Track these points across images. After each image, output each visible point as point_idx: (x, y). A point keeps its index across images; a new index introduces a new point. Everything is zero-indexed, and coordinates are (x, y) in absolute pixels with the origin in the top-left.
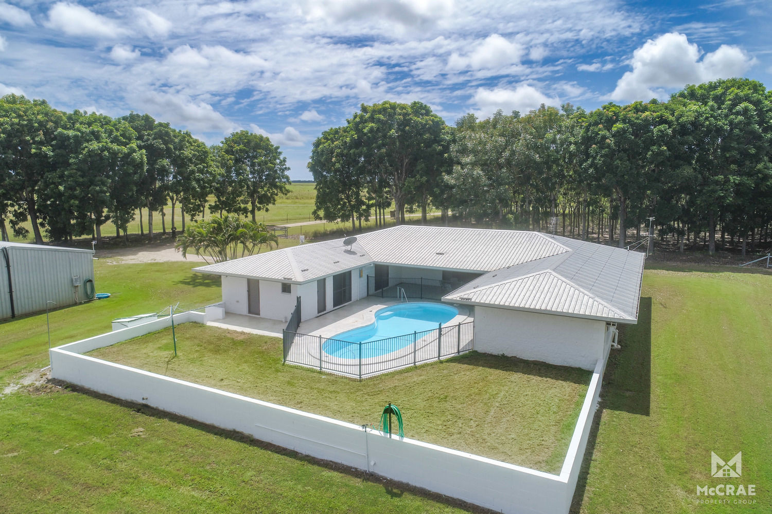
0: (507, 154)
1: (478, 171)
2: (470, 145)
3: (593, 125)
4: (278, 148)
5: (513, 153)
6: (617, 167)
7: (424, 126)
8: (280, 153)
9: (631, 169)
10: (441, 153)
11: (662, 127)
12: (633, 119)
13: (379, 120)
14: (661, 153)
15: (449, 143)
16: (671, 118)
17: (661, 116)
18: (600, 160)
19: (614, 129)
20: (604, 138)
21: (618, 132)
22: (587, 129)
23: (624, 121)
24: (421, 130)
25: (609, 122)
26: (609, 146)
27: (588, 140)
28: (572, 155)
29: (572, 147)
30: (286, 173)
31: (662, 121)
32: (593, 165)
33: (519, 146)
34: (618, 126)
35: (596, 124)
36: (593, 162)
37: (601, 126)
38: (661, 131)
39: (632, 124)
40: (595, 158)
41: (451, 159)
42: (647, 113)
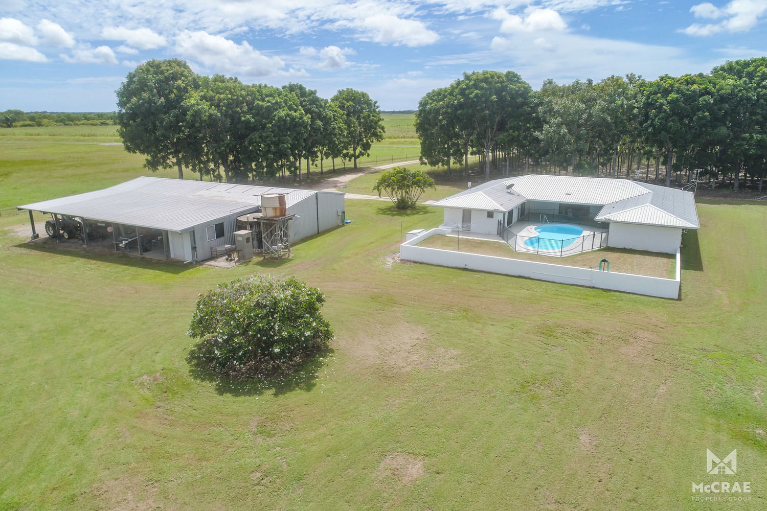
0: (585, 116)
1: (564, 130)
2: (556, 108)
3: (654, 94)
5: (590, 115)
6: (671, 127)
7: (517, 92)
9: (681, 128)
10: (530, 114)
11: (706, 97)
12: (684, 91)
13: (482, 88)
14: (705, 117)
15: (537, 105)
16: (713, 90)
17: (706, 88)
18: (657, 122)
19: (669, 98)
20: (662, 105)
21: (672, 100)
22: (648, 97)
23: (678, 91)
24: (515, 95)
25: (666, 92)
26: (665, 111)
27: (648, 105)
28: (635, 116)
29: (636, 111)
31: (707, 92)
32: (652, 125)
33: (595, 110)
34: (673, 96)
35: (655, 93)
36: (652, 123)
37: (659, 95)
38: (705, 101)
39: (683, 94)
40: (653, 120)
41: (537, 118)
42: (695, 86)
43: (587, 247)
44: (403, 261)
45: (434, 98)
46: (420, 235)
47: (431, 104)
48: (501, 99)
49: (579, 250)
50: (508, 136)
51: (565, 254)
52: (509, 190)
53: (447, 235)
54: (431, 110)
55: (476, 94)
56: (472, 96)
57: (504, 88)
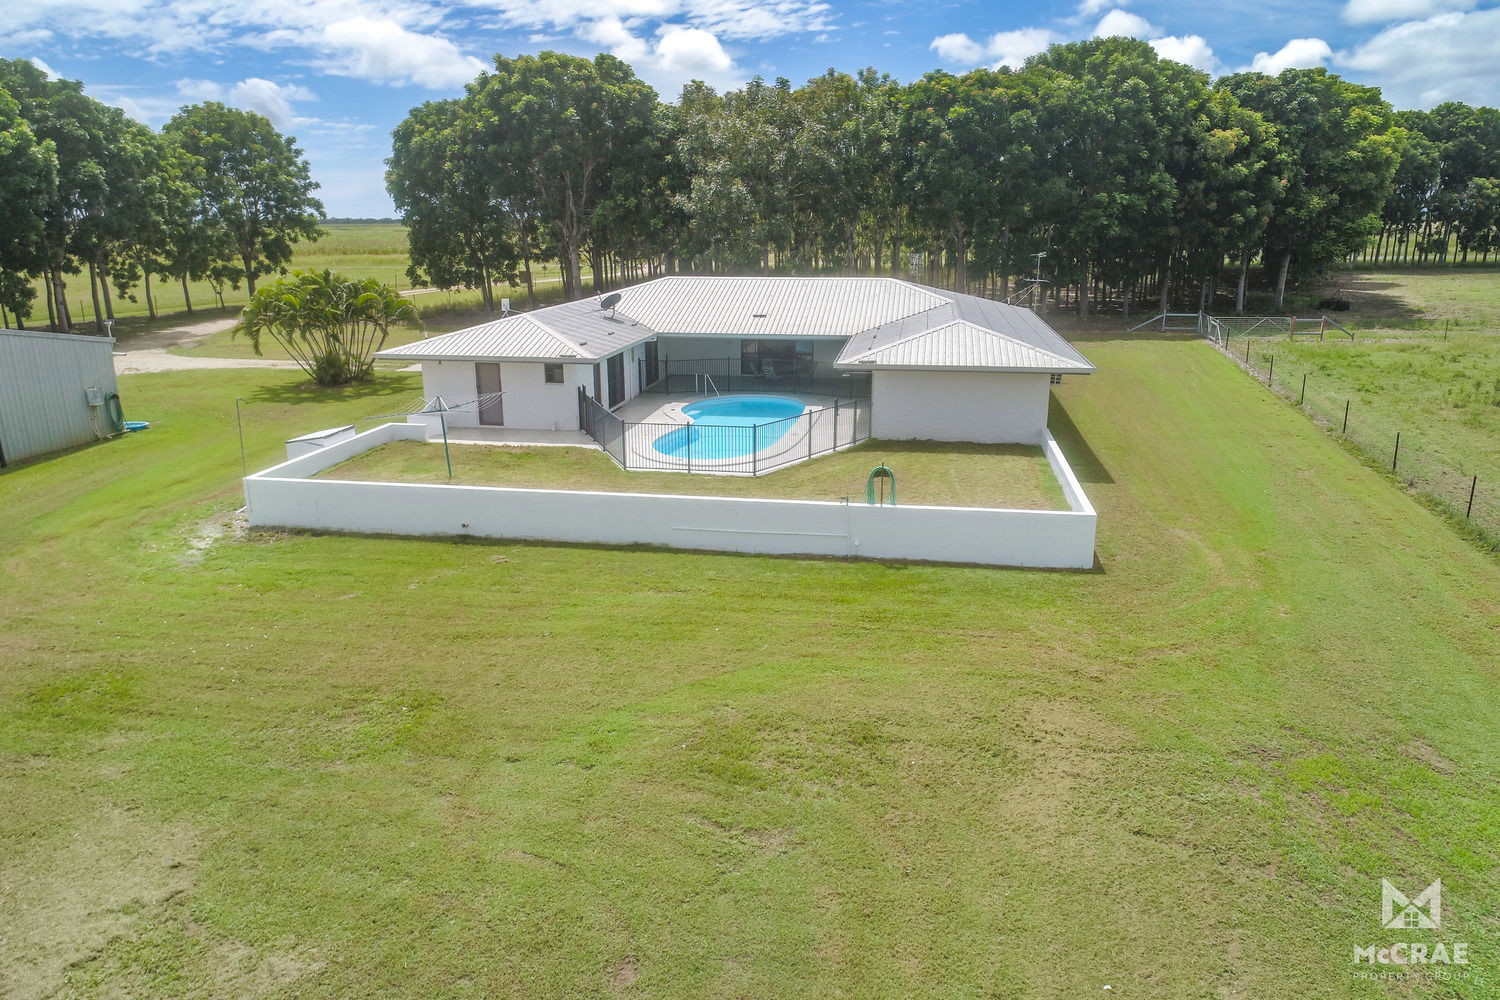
0: (781, 156)
1: (739, 187)
2: (717, 139)
3: (919, 108)
4: (291, 141)
5: (792, 155)
6: (959, 180)
7: (625, 103)
8: (298, 153)
9: (979, 182)
10: (660, 156)
11: (1024, 113)
12: (979, 99)
13: (541, 91)
14: (1023, 157)
15: (673, 136)
16: (1034, 99)
17: (1020, 96)
18: (932, 168)
19: (951, 116)
20: (937, 130)
21: (957, 120)
22: (908, 115)
23: (967, 101)
24: (620, 109)
25: (943, 103)
26: (945, 144)
27: (911, 134)
28: (886, 159)
29: (885, 147)
30: (312, 194)
31: (1023, 104)
32: (921, 176)
33: (801, 141)
34: (957, 111)
35: (922, 106)
36: (920, 171)
37: (930, 110)
38: (1023, 121)
39: (980, 109)
40: (923, 165)
41: (678, 166)
42: (999, 90)
43: (823, 444)
44: (258, 532)
45: (429, 121)
46: (330, 445)
47: (421, 133)
48: (589, 119)
49: (799, 455)
50: (613, 209)
51: (764, 468)
52: (609, 313)
53: (431, 441)
54: (421, 148)
55: (528, 105)
56: (517, 109)
57: (594, 94)
